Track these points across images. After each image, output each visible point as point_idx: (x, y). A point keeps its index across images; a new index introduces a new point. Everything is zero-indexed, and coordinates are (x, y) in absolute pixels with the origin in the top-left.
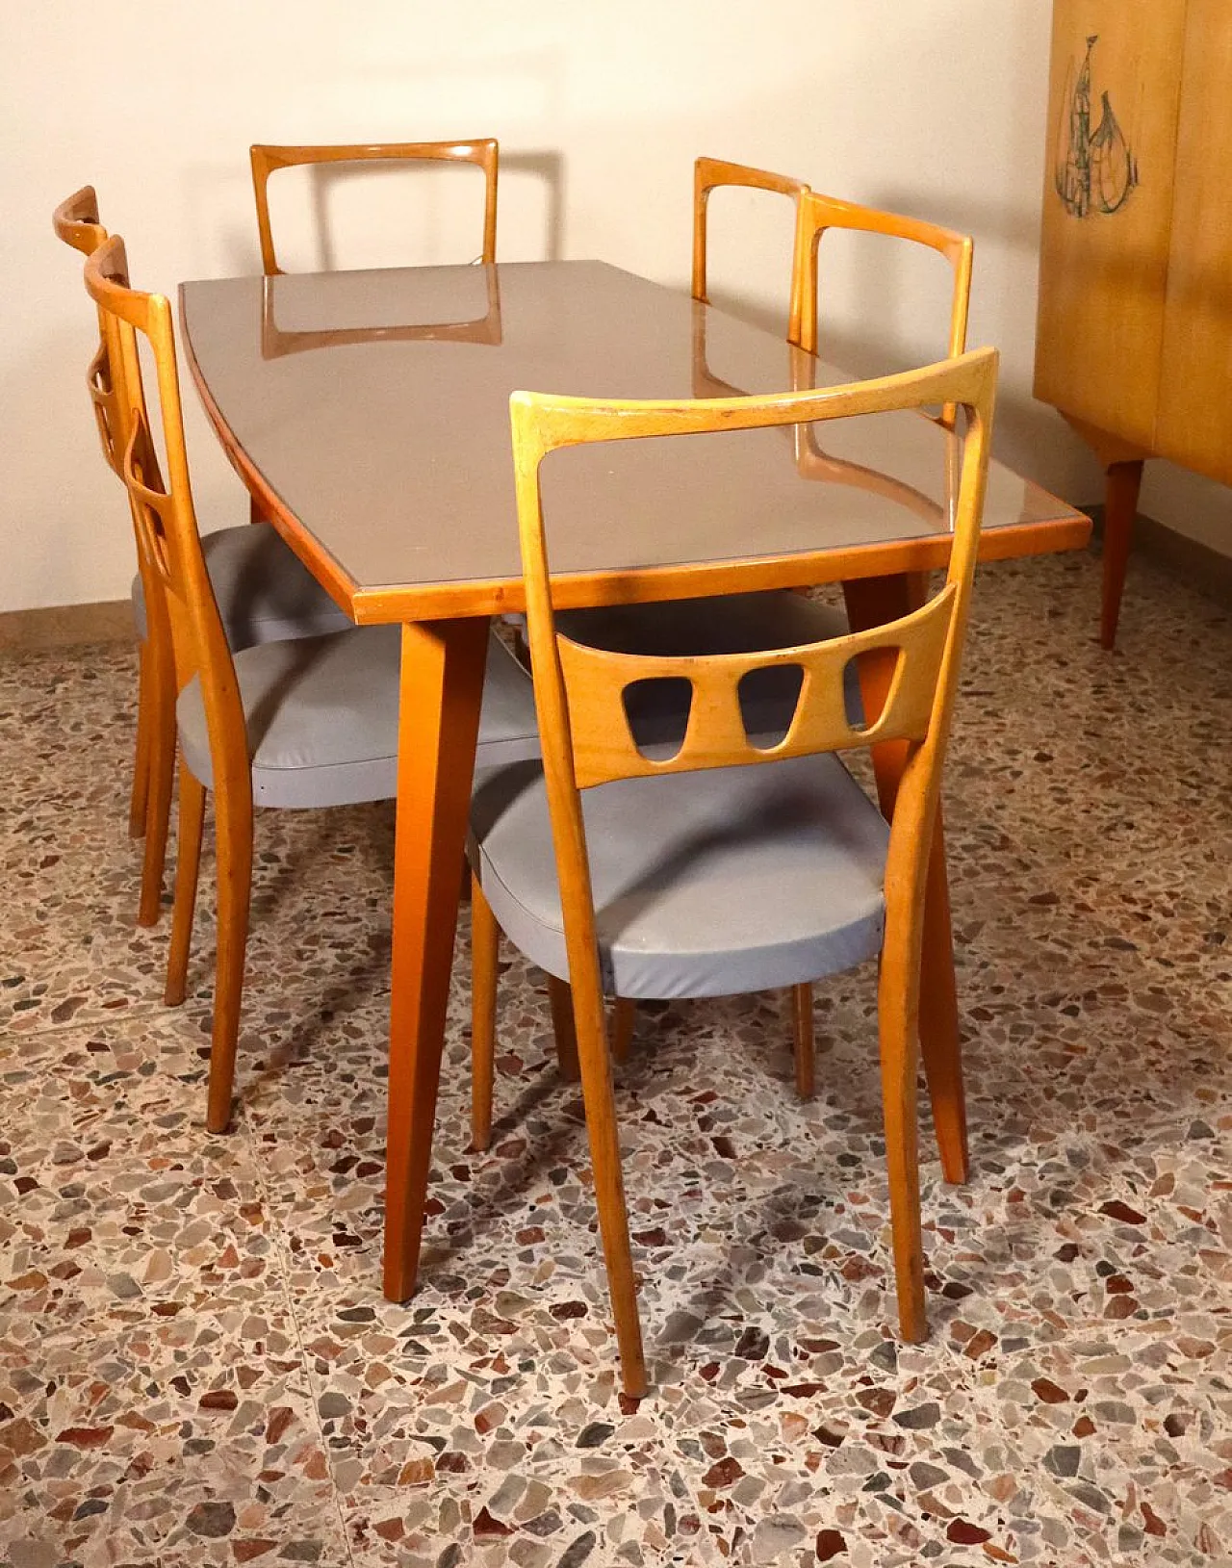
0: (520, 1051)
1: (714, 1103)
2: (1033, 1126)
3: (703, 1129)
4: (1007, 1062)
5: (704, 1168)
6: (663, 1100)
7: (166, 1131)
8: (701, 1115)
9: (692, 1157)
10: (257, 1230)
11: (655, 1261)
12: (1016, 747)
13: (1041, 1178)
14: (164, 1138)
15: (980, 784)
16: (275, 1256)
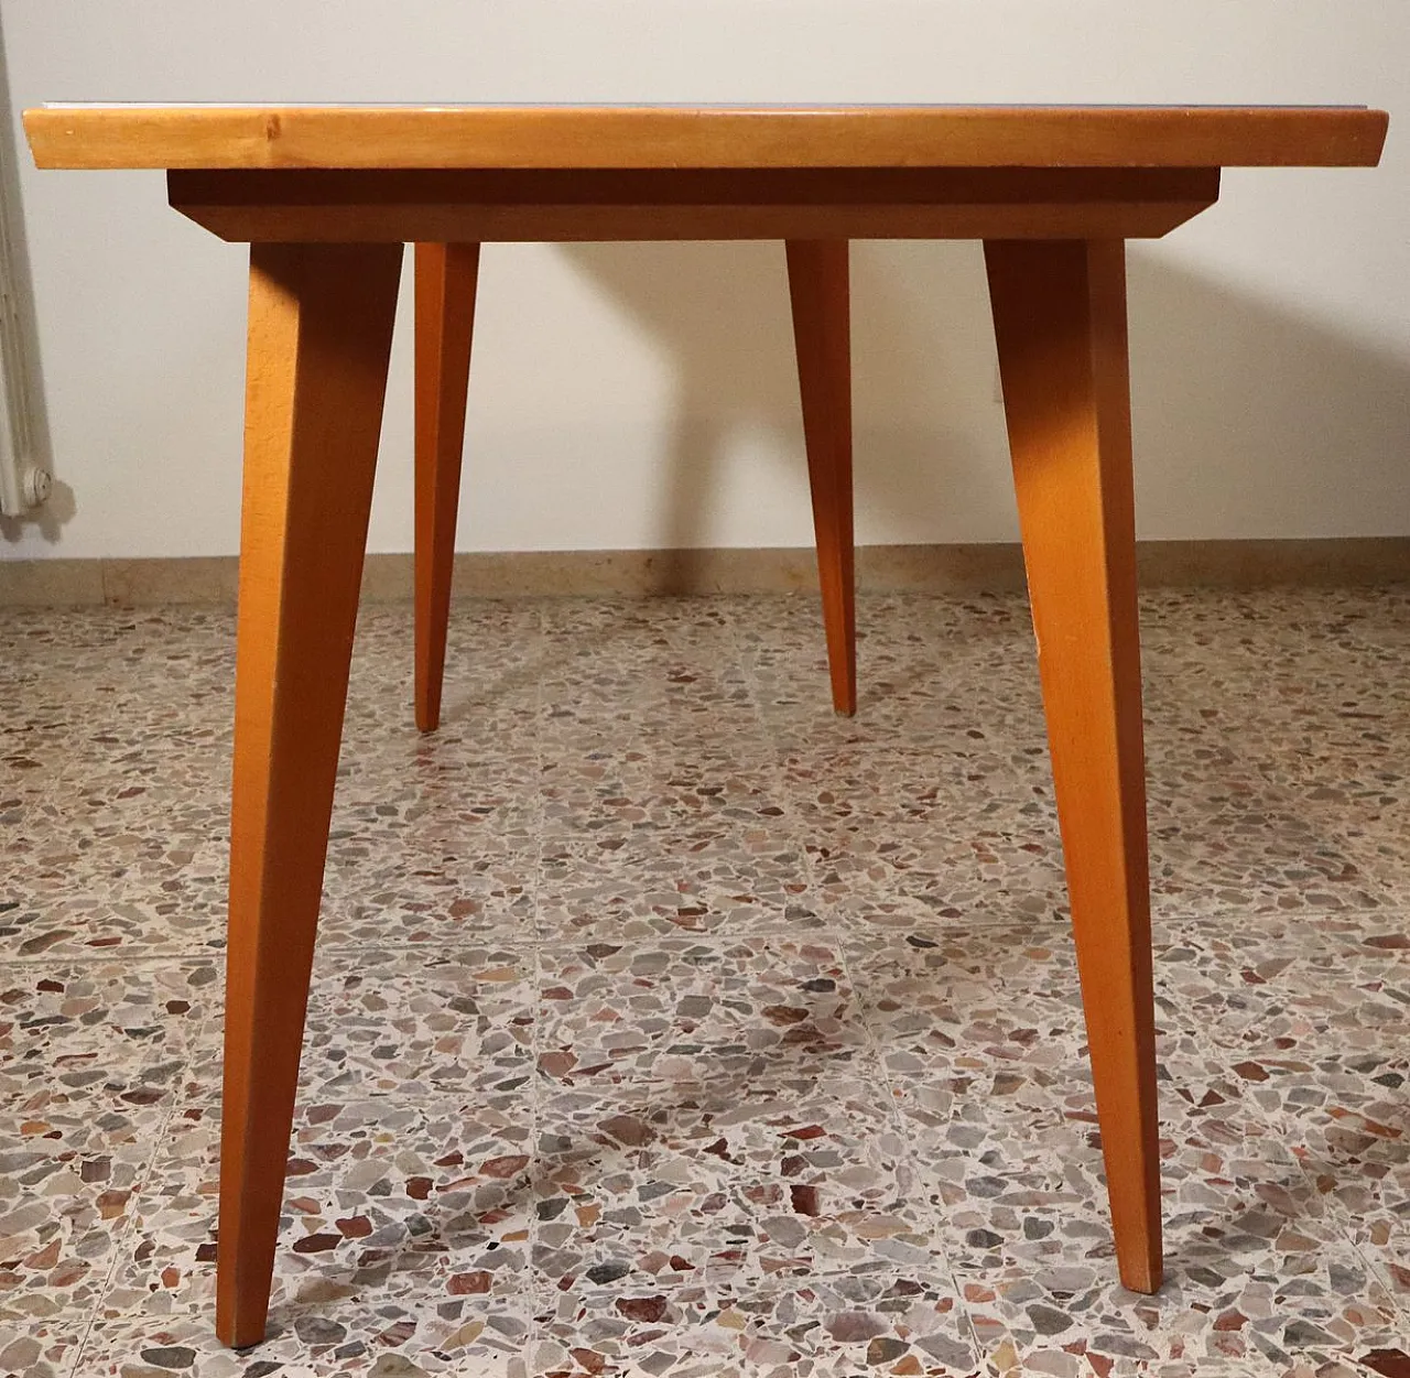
0: (579, 1048)
1: (816, 1141)
2: (1288, 1226)
3: (784, 1172)
4: (1272, 1136)
5: (764, 1224)
6: (745, 1129)
7: (68, 1090)
8: (790, 1153)
9: (753, 1208)
10: (105, 1225)
11: (633, 1342)
12: (1396, 773)
13: (1279, 1301)
14: (64, 1098)
15: (1333, 807)
16: (107, 1265)
